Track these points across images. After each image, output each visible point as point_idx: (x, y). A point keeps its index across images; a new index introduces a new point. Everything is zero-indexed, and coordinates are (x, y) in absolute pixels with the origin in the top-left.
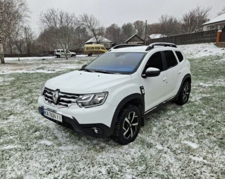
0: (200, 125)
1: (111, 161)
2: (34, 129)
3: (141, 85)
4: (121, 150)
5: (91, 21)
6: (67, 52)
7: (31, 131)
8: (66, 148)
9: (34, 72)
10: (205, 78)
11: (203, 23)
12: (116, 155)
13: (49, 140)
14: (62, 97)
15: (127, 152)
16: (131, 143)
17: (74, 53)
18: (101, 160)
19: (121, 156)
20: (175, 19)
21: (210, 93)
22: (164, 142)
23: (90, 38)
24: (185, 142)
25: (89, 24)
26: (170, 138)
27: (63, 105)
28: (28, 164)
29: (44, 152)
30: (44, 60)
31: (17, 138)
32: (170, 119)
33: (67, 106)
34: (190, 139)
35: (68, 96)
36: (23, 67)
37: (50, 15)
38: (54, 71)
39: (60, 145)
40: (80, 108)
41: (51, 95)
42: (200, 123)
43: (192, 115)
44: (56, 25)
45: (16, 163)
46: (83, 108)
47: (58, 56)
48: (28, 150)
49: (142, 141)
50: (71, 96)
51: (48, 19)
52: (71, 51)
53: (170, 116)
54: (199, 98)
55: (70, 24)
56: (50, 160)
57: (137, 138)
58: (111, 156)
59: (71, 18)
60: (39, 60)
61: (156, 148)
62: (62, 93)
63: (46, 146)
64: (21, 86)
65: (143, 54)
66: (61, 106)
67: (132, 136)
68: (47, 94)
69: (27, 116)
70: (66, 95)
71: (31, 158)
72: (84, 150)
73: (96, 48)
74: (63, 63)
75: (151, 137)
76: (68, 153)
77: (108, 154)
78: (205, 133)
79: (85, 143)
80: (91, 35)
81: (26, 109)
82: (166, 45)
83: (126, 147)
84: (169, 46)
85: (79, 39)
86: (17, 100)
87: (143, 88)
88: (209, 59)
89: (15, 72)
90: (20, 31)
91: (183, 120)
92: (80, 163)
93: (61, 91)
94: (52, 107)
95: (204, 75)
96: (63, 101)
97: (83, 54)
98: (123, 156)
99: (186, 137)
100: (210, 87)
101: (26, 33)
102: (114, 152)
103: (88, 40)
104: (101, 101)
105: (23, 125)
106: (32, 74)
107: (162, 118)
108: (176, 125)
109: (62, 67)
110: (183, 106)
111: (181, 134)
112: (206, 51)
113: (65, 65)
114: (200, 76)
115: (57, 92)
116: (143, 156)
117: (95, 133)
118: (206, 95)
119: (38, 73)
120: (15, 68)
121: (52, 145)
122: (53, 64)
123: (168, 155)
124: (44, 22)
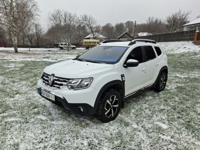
0: (172, 110)
1: (92, 135)
2: (33, 106)
3: (122, 74)
4: (102, 127)
5: (90, 20)
6: (69, 45)
7: (31, 108)
8: (57, 123)
9: (40, 60)
10: (182, 70)
11: (184, 24)
12: (97, 130)
13: (45, 115)
14: (56, 80)
15: (107, 129)
16: (112, 122)
17: (75, 46)
18: (85, 134)
19: (102, 132)
20: (160, 20)
21: (184, 83)
22: (139, 122)
23: (88, 34)
24: (157, 123)
25: (88, 23)
26: (145, 119)
27: (56, 87)
28: (24, 134)
29: (39, 125)
30: (50, 51)
31: (19, 113)
32: (147, 103)
33: (59, 88)
34: (162, 120)
35: (61, 79)
36: (32, 56)
37: (56, 14)
38: (57, 60)
39: (52, 120)
40: (69, 90)
41: (47, 79)
42: (172, 108)
43: (167, 101)
44: (61, 23)
45: (15, 133)
46: (72, 90)
47: (62, 48)
48: (26, 122)
49: (120, 121)
50: (63, 80)
51: (55, 17)
52: (73, 44)
53: (147, 101)
54: (175, 87)
55: (72, 23)
56: (43, 132)
57: (118, 117)
58: (93, 131)
59: (73, 17)
60: (46, 51)
61: (132, 127)
62: (56, 77)
63: (42, 120)
64: (28, 71)
65: (126, 48)
66: (55, 88)
67: (113, 115)
68: (44, 77)
69: (29, 96)
70: (59, 79)
71: (28, 130)
72: (71, 125)
73: (93, 42)
74: (65, 54)
75: (129, 117)
76: (58, 127)
77: (91, 129)
78: (176, 117)
79: (73, 120)
80: (89, 32)
81: (29, 90)
82: (146, 42)
83: (107, 124)
84: (150, 42)
85: (79, 35)
86: (24, 83)
87: (124, 76)
88: (187, 55)
89: (25, 60)
90: (32, 27)
91: (158, 104)
92: (67, 136)
93: (55, 75)
94: (48, 88)
95: (181, 68)
96: (56, 84)
97: (82, 47)
98: (104, 132)
99: (158, 119)
100: (185, 78)
101: (36, 28)
102: (96, 128)
103: (87, 36)
104: (87, 85)
105: (25, 103)
106: (39, 62)
107: (141, 102)
108: (152, 109)
109: (63, 57)
110: (160, 93)
111: (155, 116)
112: (185, 48)
113: (66, 55)
114: (178, 69)
115: (52, 76)
116: (120, 133)
117: (81, 111)
118: (180, 85)
119: (43, 61)
120: (25, 56)
121: (46, 120)
122: (57, 55)
123: (141, 133)
124: (51, 20)
